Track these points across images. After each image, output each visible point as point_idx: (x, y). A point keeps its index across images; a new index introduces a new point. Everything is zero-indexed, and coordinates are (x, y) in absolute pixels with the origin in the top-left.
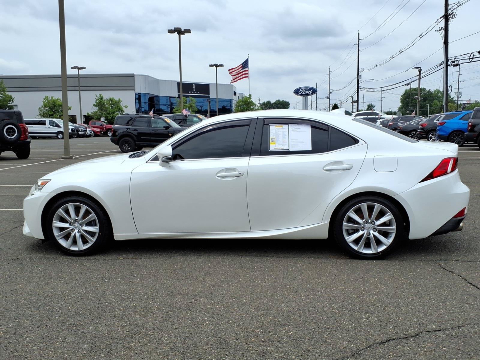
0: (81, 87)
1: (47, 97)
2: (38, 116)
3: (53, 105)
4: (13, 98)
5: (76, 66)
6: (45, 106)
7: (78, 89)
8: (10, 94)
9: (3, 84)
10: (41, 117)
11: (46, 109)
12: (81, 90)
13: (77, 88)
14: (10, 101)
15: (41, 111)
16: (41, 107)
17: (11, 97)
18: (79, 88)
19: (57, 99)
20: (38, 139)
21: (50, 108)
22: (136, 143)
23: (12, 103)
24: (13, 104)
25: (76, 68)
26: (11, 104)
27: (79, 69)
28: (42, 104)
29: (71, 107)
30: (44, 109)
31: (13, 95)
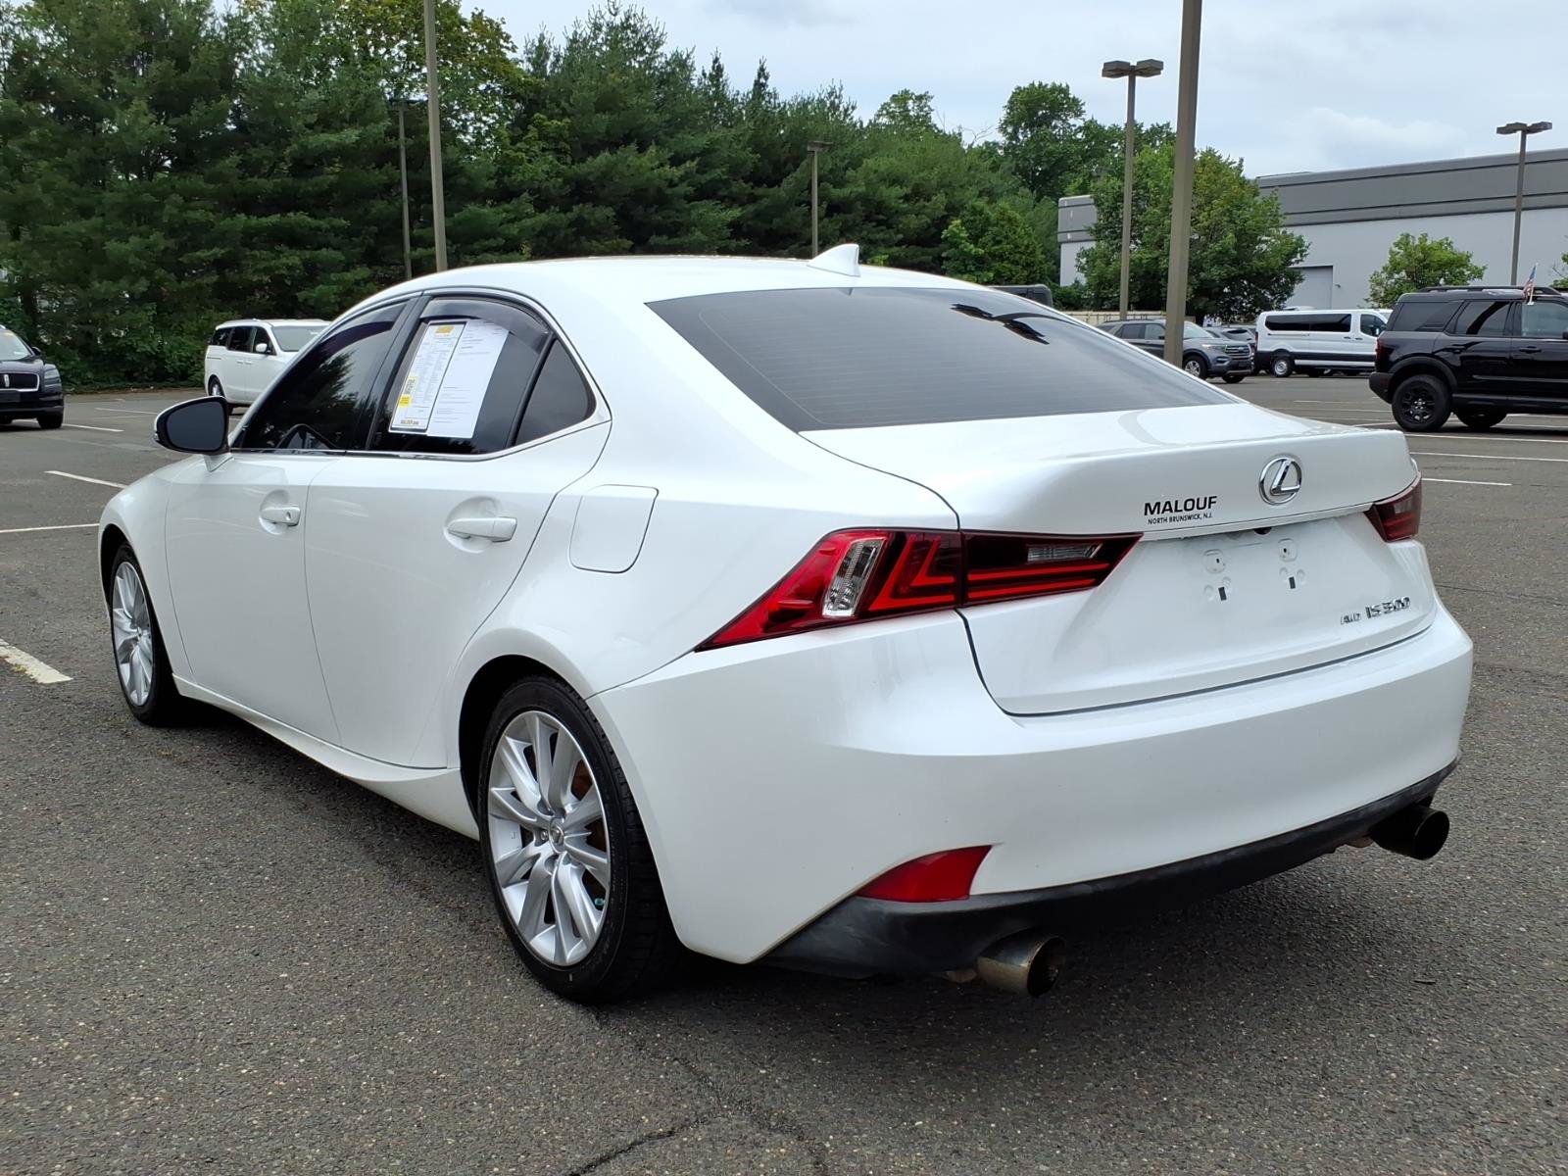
0: (1524, 199)
1: (1408, 236)
2: (1367, 300)
3: (1420, 261)
4: (1306, 244)
5: (1517, 124)
6: (1394, 267)
7: (1514, 206)
8: (1297, 232)
9: (1278, 202)
10: (1376, 305)
11: (1396, 276)
12: (1524, 209)
13: (1512, 203)
14: (1293, 253)
15: (1380, 284)
16: (1380, 270)
17: (1300, 242)
18: (1519, 203)
19: (1441, 244)
20: (1330, 375)
21: (1409, 274)
22: (1454, 395)
23: (1298, 262)
24: (1301, 265)
25: (1515, 131)
26: (1295, 265)
27: (1527, 130)
28: (1386, 262)
29: (1484, 268)
30: (1390, 276)
31: (1307, 234)
